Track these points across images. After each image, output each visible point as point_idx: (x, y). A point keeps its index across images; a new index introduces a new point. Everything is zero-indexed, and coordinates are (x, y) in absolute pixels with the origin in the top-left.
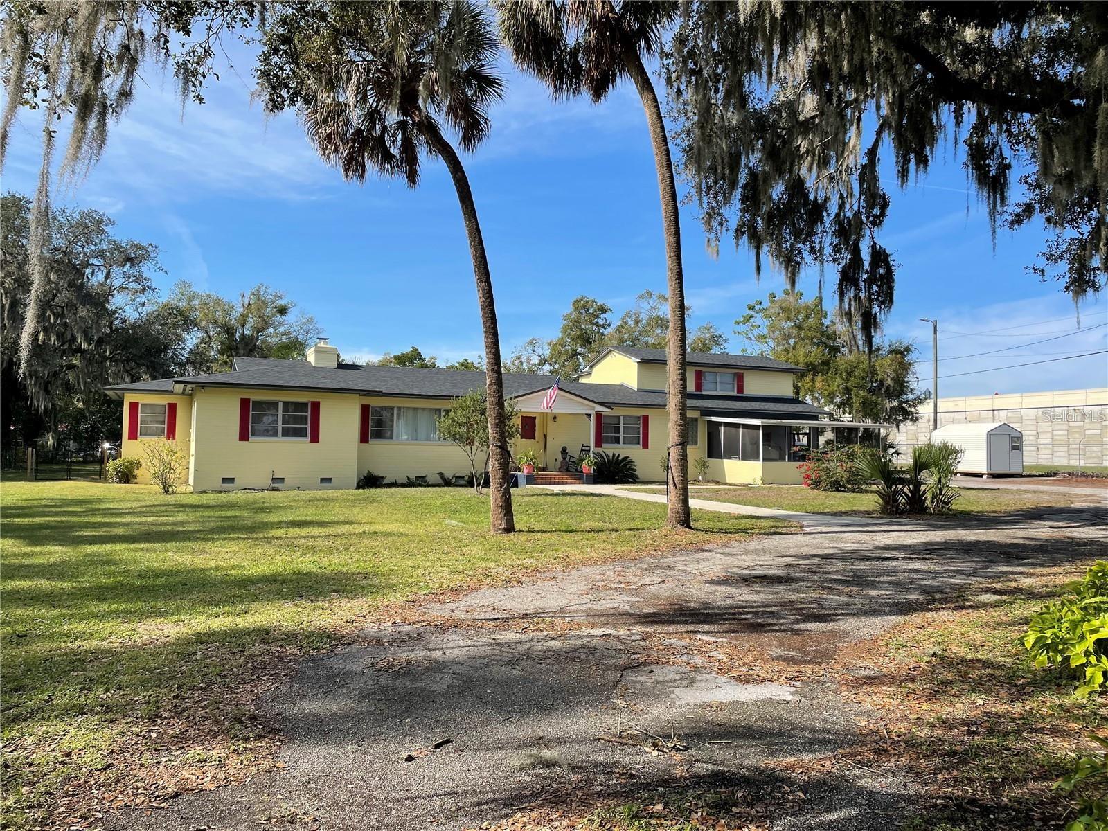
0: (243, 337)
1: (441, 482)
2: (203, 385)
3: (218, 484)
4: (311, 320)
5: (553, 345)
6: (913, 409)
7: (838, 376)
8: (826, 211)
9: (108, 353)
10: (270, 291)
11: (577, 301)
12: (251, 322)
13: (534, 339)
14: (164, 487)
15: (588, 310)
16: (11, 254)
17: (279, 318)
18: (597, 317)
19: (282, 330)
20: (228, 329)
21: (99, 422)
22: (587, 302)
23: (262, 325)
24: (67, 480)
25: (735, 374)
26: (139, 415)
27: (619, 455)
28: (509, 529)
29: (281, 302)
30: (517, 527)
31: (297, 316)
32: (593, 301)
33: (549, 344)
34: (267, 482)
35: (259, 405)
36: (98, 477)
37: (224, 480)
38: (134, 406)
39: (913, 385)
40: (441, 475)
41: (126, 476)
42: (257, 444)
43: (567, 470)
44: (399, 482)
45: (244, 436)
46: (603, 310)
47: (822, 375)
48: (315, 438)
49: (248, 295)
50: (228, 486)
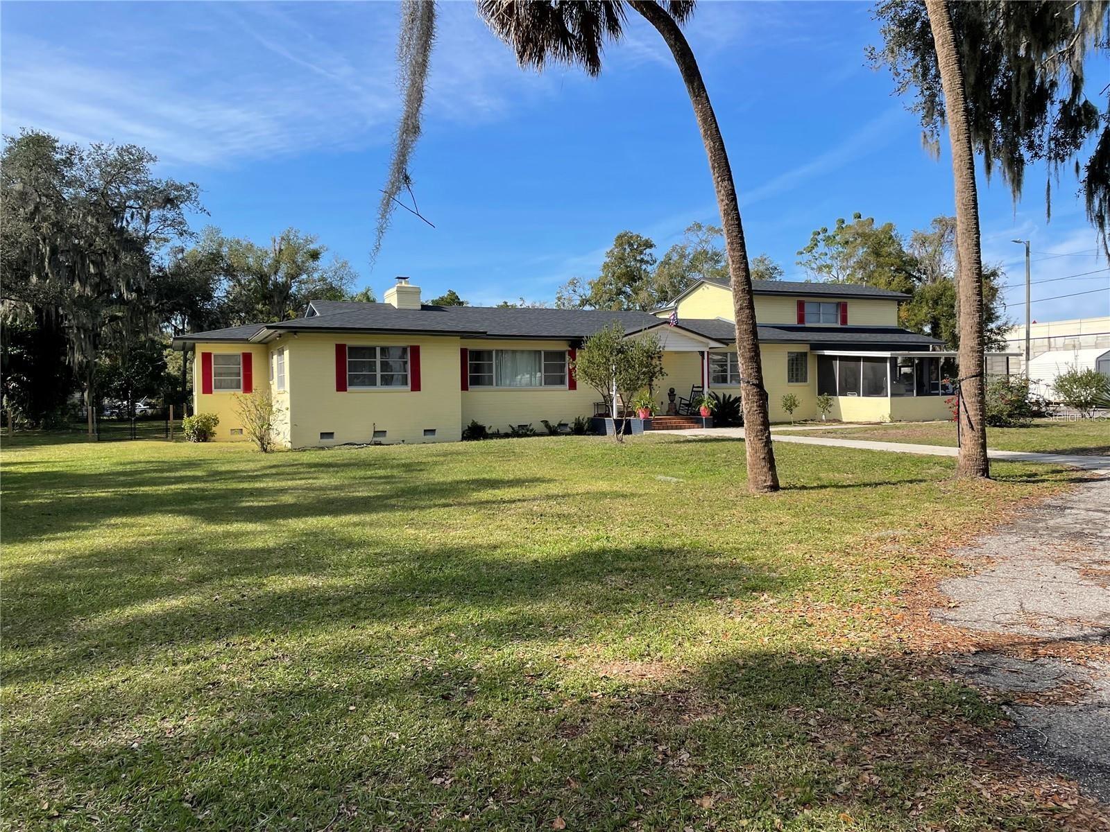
0: (276, 284)
1: (546, 430)
2: (295, 331)
3: (317, 440)
4: (344, 265)
5: (595, 284)
6: (999, 338)
7: (924, 303)
8: (1051, 98)
9: (153, 303)
10: (299, 235)
11: (620, 237)
12: (284, 268)
13: (575, 279)
14: (263, 444)
15: (632, 245)
16: (47, 196)
17: (311, 264)
18: (641, 253)
19: (316, 276)
20: (262, 276)
21: (134, 378)
22: (631, 237)
23: (296, 271)
24: (131, 439)
25: (838, 304)
26: (213, 366)
27: (730, 396)
28: (775, 487)
29: (312, 247)
30: (782, 483)
31: (330, 261)
32: (638, 236)
33: (590, 283)
34: (369, 437)
35: (356, 351)
36: (163, 436)
37: (324, 435)
38: (206, 358)
39: (1000, 311)
40: (546, 423)
41: (204, 434)
42: (356, 394)
43: (677, 413)
44: (502, 432)
45: (341, 387)
46: (649, 245)
47: (906, 305)
48: (416, 386)
49: (278, 241)
50: (327, 441)
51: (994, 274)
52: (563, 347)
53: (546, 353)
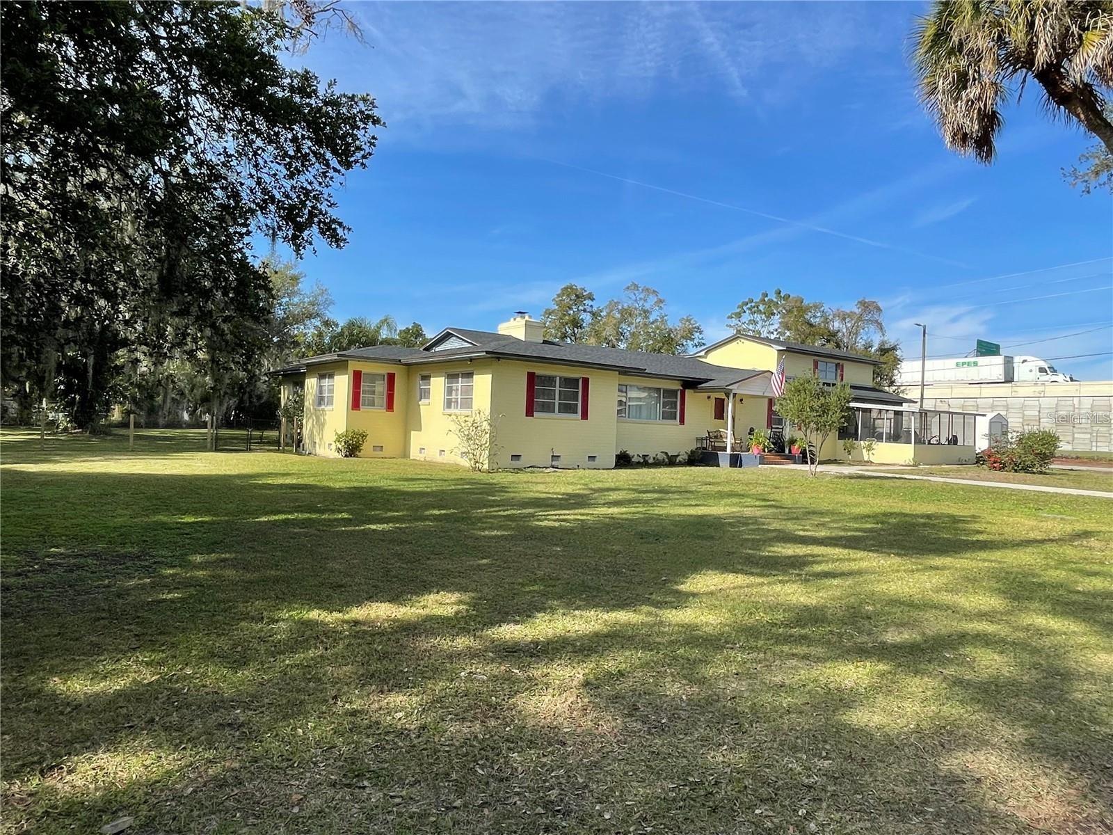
1: (667, 461)
3: (508, 461)
25: (837, 364)
26: (362, 384)
34: (548, 460)
37: (513, 457)
38: (357, 375)
41: (355, 449)
42: (540, 421)
45: (530, 412)
48: (585, 415)
50: (516, 464)
51: (894, 348)
52: (677, 386)
53: (665, 391)
